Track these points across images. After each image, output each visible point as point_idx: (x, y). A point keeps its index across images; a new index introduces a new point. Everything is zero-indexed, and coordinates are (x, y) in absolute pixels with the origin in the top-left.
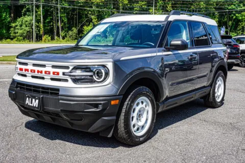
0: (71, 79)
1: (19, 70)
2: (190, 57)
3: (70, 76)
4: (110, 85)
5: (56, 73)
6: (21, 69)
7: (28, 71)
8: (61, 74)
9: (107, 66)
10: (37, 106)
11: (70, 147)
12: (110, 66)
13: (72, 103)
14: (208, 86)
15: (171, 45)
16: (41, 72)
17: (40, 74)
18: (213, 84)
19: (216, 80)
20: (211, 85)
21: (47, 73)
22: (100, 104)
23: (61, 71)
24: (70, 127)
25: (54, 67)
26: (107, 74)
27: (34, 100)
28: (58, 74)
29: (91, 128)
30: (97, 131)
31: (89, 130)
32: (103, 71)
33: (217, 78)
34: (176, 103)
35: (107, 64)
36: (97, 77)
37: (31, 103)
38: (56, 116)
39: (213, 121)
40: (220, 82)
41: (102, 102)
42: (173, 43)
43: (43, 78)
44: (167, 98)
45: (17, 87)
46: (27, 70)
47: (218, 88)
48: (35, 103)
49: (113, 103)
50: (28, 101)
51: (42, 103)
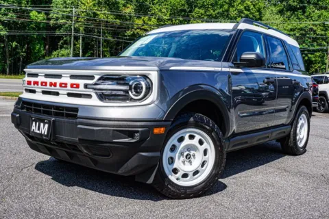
0: (96, 93)
1: (26, 85)
2: (266, 80)
3: (95, 89)
4: (153, 105)
5: (75, 86)
6: (29, 83)
7: (38, 85)
8: (82, 87)
9: (149, 77)
10: (46, 133)
11: (93, 198)
12: (154, 76)
13: (95, 128)
14: (288, 125)
15: (241, 60)
16: (55, 85)
17: (53, 87)
18: (294, 123)
19: (298, 118)
20: (291, 124)
21: (63, 85)
22: (137, 132)
23: (82, 82)
24: (93, 166)
25: (73, 77)
26: (149, 89)
27: (42, 125)
28: (78, 86)
29: (123, 168)
30: (131, 174)
31: (120, 172)
32: (143, 84)
33: (299, 115)
34: (247, 142)
35: (149, 74)
36: (134, 93)
37: (39, 129)
38: (73, 149)
39: (296, 171)
40: (302, 121)
41: (140, 129)
42: (244, 56)
43: (57, 94)
44: (234, 135)
45: (22, 108)
46: (36, 83)
47: (301, 129)
48: (44, 129)
49: (156, 131)
50: (34, 127)
51: (53, 128)
